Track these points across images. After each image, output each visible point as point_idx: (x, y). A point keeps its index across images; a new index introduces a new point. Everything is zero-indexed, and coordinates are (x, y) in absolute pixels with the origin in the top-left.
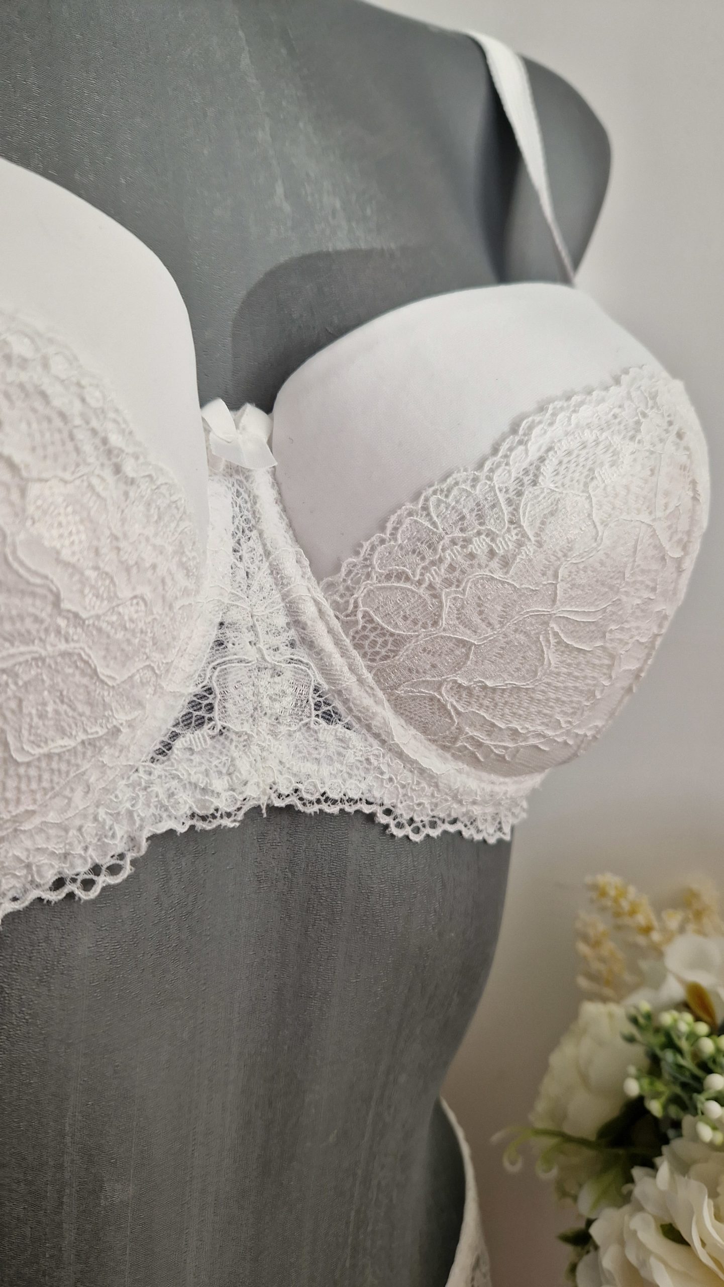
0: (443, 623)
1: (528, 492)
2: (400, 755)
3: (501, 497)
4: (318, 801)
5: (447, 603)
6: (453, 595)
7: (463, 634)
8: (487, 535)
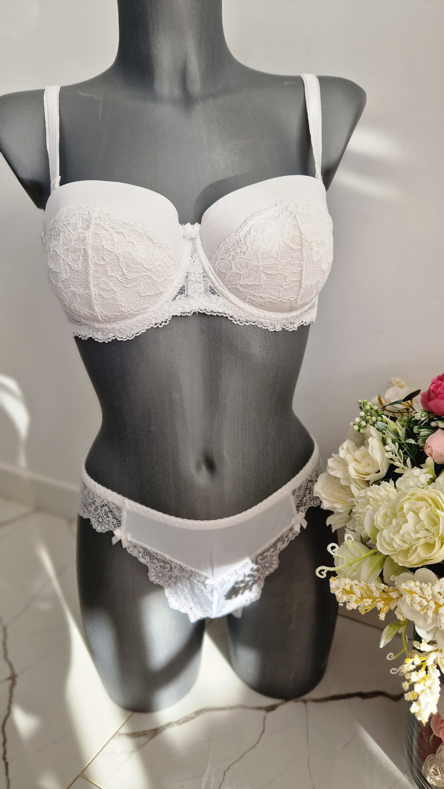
0: (233, 269)
1: (248, 236)
2: (232, 302)
3: (242, 239)
4: (211, 312)
5: (233, 264)
6: (234, 262)
7: (239, 272)
8: (240, 248)
